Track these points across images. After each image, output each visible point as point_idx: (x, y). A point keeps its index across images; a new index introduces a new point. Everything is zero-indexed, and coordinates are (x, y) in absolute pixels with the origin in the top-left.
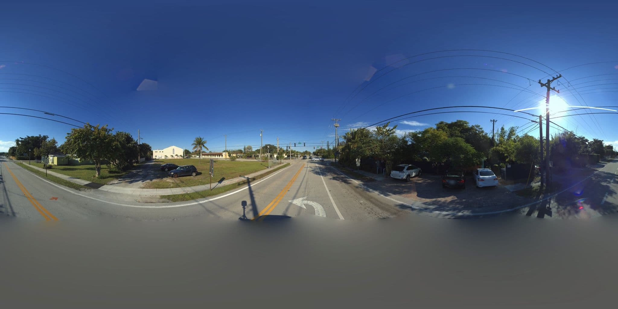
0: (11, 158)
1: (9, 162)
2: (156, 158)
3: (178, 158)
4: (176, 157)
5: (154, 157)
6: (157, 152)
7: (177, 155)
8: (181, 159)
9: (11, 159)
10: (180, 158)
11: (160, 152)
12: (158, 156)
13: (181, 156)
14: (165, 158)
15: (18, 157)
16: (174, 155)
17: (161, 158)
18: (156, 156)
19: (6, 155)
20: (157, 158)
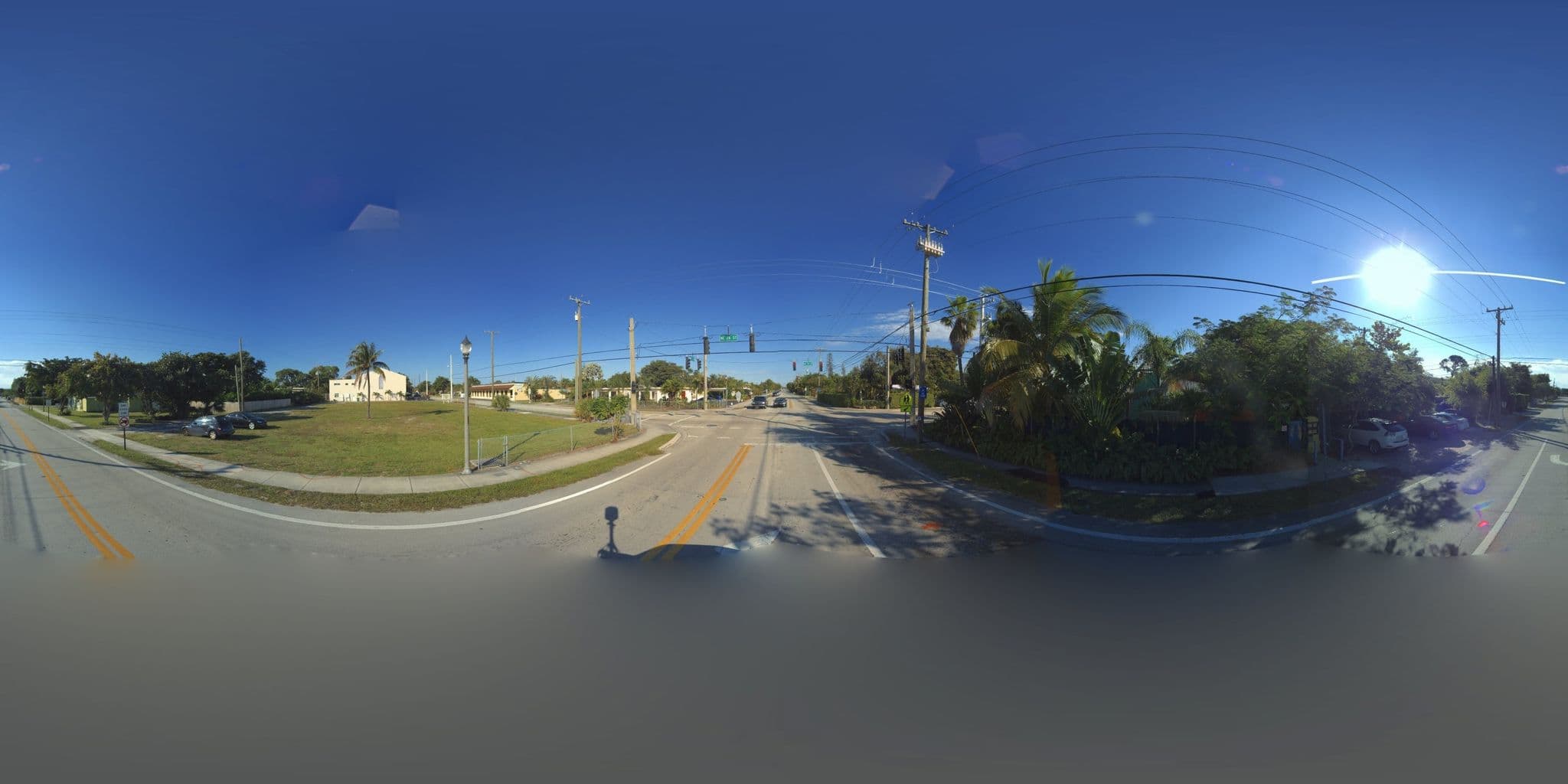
0: (16, 401)
1: (9, 409)
2: (336, 399)
3: (394, 399)
4: (387, 398)
5: (332, 398)
6: (339, 384)
7: (389, 392)
8: (401, 402)
9: (15, 403)
10: (399, 399)
11: (347, 384)
12: (341, 396)
13: (400, 394)
14: (358, 399)
15: (29, 399)
16: (382, 392)
17: (348, 400)
18: (336, 395)
19: (7, 396)
20: (340, 399)
